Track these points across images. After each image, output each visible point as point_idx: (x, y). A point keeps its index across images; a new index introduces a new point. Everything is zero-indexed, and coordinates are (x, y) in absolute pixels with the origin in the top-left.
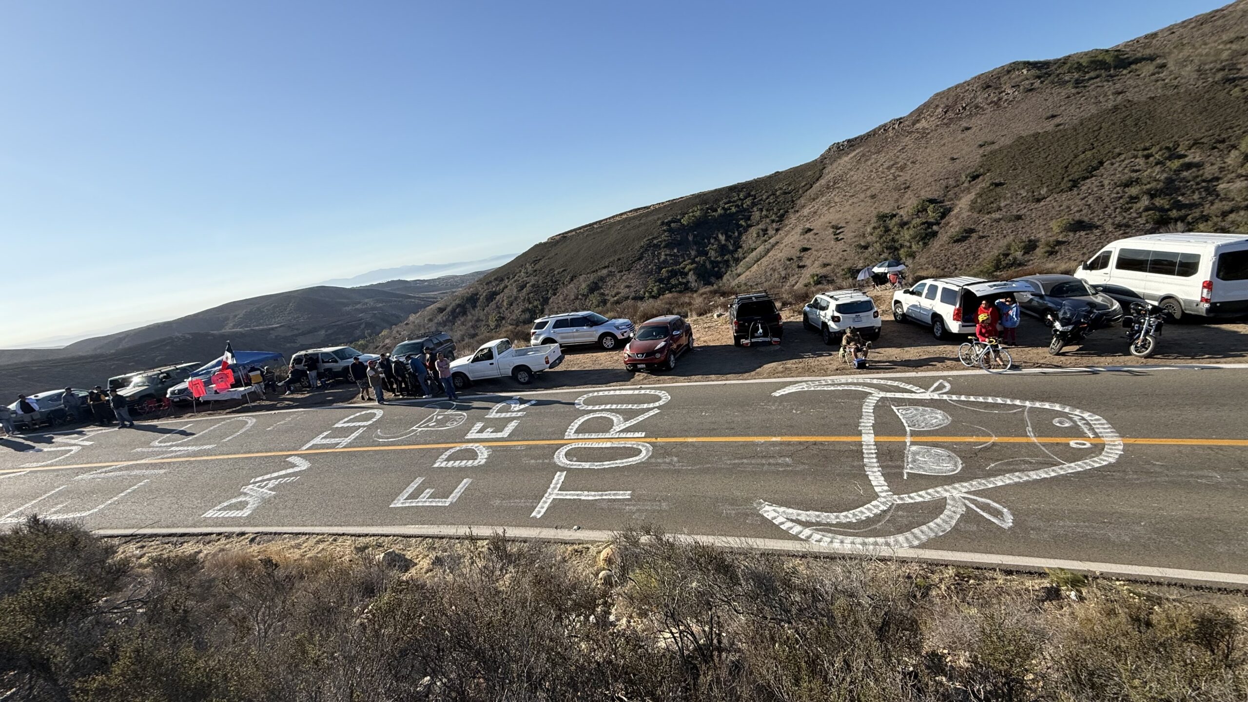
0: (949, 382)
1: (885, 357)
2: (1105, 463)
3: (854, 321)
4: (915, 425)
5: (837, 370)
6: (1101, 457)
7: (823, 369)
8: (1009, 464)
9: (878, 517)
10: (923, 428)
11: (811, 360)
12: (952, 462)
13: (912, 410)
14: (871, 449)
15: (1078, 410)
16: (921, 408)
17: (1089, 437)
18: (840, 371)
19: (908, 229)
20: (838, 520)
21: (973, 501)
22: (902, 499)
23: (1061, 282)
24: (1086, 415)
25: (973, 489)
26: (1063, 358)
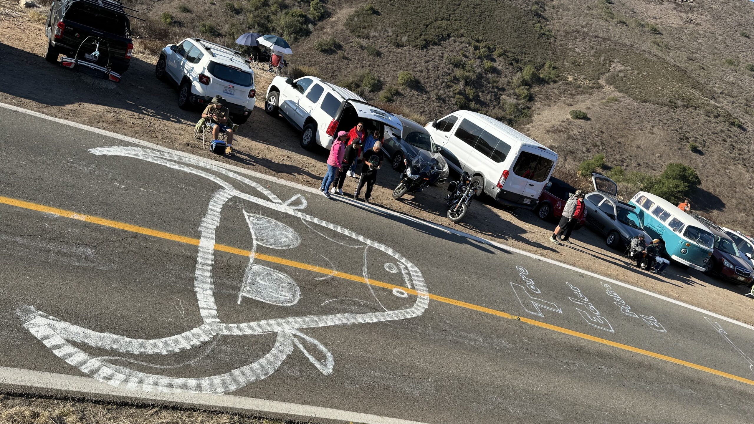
0: (307, 199)
1: (247, 149)
2: (414, 315)
3: (225, 91)
4: (263, 240)
5: (188, 145)
6: (413, 309)
7: (170, 138)
8: (342, 302)
9: (196, 350)
10: (271, 245)
11: (155, 120)
12: (291, 292)
13: (264, 221)
14: (207, 259)
15: (404, 259)
16: (273, 221)
17: (408, 287)
18: (189, 147)
19: (286, 14)
20: (143, 350)
21: (302, 340)
22: (230, 329)
23: (417, 130)
24: (409, 265)
25: (304, 327)
26: (401, 204)
